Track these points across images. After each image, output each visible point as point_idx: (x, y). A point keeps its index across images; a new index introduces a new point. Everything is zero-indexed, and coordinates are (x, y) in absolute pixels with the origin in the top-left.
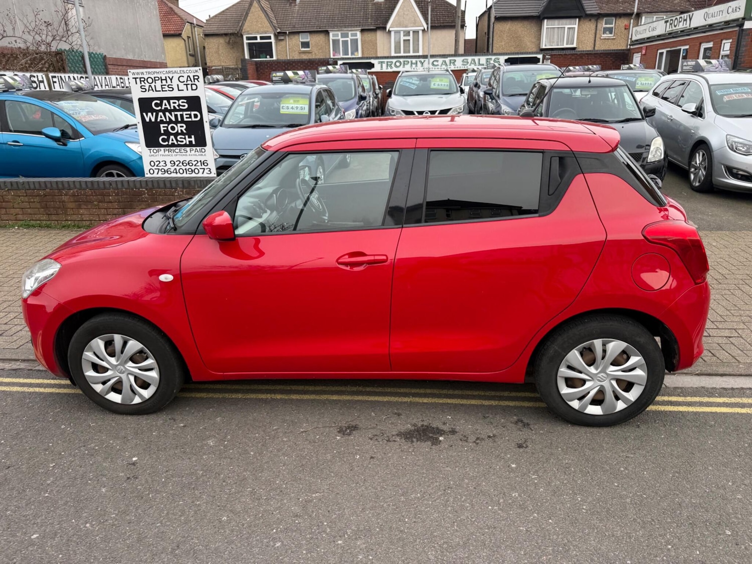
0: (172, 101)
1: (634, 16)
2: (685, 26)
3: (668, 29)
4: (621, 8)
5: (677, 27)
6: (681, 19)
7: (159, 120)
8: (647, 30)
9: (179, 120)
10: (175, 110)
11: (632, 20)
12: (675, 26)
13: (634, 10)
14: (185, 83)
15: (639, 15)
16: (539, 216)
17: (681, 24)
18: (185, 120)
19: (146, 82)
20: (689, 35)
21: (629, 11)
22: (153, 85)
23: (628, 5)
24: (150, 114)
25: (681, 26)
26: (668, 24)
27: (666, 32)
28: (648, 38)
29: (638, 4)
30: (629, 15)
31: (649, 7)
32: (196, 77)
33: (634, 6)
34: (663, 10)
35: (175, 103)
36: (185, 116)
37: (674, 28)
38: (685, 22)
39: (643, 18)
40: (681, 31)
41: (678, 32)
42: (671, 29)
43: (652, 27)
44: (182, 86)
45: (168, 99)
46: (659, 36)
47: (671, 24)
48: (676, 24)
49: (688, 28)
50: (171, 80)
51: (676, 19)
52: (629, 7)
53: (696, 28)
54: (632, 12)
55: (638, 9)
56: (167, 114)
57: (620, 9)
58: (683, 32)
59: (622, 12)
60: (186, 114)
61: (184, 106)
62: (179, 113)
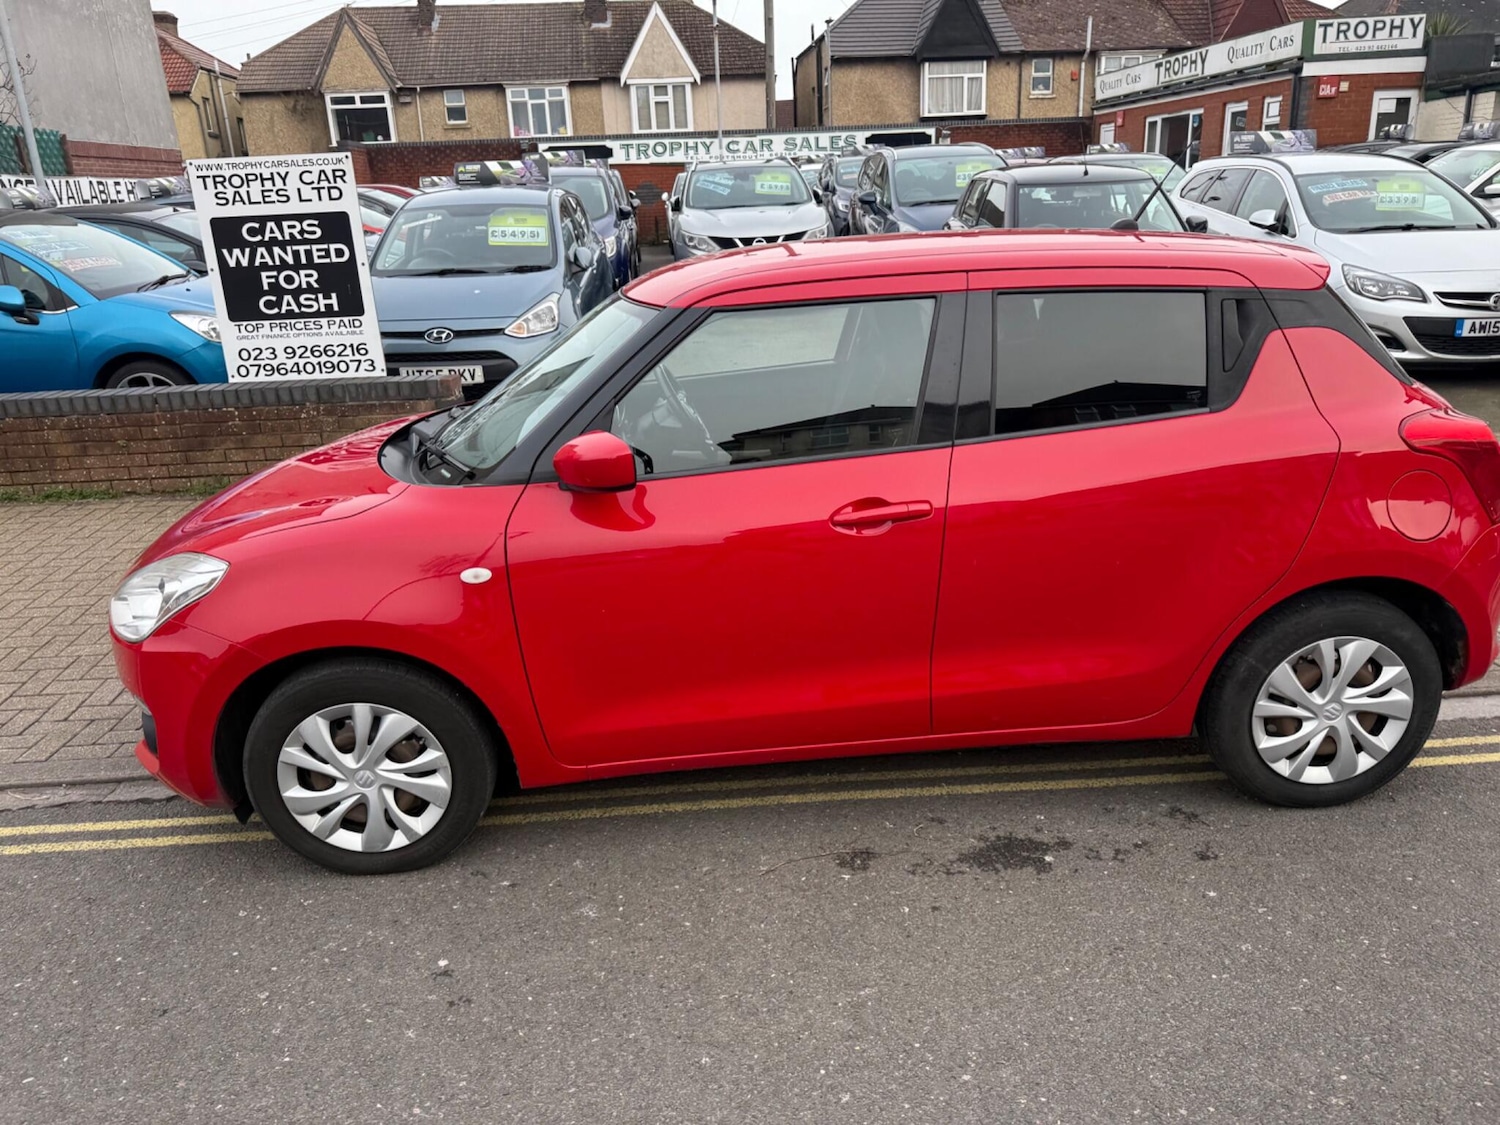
1: (1086, 56)
2: (1193, 73)
3: (1162, 79)
4: (1063, 42)
5: (1179, 76)
6: (1185, 61)
8: (1124, 81)
11: (1083, 65)
12: (1176, 74)
13: (1085, 46)
14: (315, 185)
15: (1094, 55)
16: (1211, 412)
17: (1186, 69)
19: (226, 184)
20: (1202, 89)
21: (1076, 47)
22: (243, 191)
23: (1074, 35)
25: (1187, 73)
26: (1162, 69)
27: (1160, 85)
28: (1126, 96)
29: (1092, 34)
30: (1078, 54)
31: (1112, 39)
32: (339, 174)
33: (1086, 36)
34: (1137, 44)
37: (1174, 77)
38: (1193, 66)
39: (1103, 59)
40: (1188, 83)
41: (1181, 83)
42: (1168, 79)
43: (1132, 75)
46: (1145, 92)
47: (1167, 70)
48: (1176, 70)
49: (1200, 76)
50: (283, 179)
51: (1177, 60)
52: (1076, 40)
53: (1214, 77)
54: (1082, 48)
55: (1092, 43)
57: (1060, 44)
58: (1191, 84)
59: (1064, 48)
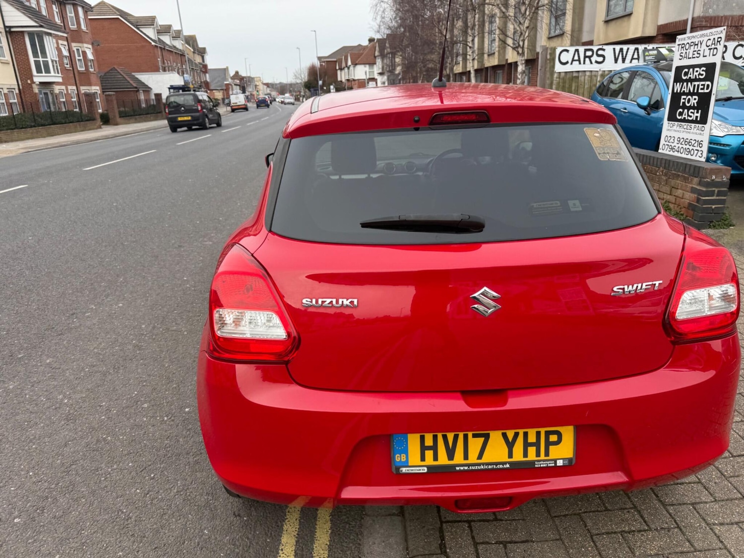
0: (696, 69)
7: (682, 92)
9: (695, 91)
10: (696, 80)
14: (710, 47)
18: (700, 91)
19: (684, 48)
22: (688, 51)
24: (678, 84)
32: (719, 40)
35: (697, 71)
36: (701, 87)
44: (707, 52)
45: (694, 67)
50: (701, 44)
56: (689, 84)
60: (702, 85)
61: (702, 75)
62: (696, 83)
